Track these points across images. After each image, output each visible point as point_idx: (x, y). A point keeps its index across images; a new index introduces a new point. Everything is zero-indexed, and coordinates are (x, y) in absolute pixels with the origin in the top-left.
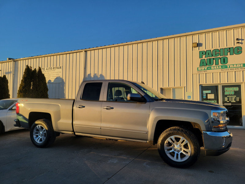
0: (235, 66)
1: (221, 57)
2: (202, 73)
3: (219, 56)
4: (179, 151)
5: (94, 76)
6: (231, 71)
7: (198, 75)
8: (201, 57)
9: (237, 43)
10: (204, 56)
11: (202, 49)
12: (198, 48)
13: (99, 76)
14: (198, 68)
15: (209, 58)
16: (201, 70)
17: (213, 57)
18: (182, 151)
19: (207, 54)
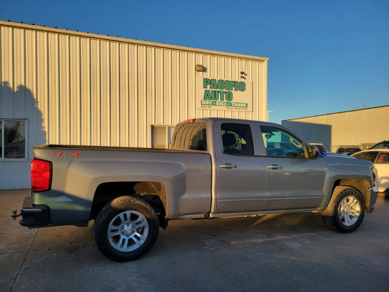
0: (239, 105)
1: (226, 91)
2: (206, 108)
3: (224, 90)
6: (235, 110)
7: (201, 110)
8: (205, 87)
9: (241, 77)
10: (209, 86)
11: (207, 75)
12: (201, 73)
14: (202, 101)
15: (214, 90)
16: (205, 104)
17: (218, 90)
19: (212, 84)
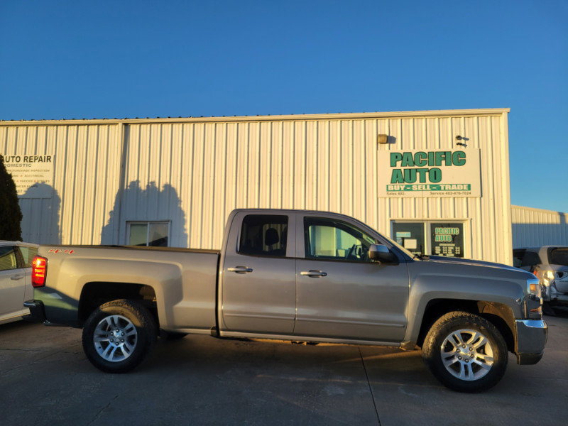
0: (454, 187)
1: (430, 168)
2: (395, 196)
3: (426, 167)
4: (466, 360)
5: (148, 186)
6: (448, 196)
7: (388, 200)
8: (393, 164)
9: (458, 144)
10: (399, 163)
11: (396, 148)
12: (387, 145)
13: (161, 189)
14: (387, 186)
15: (408, 167)
16: (394, 190)
17: (416, 167)
18: (475, 360)
19: (405, 159)
